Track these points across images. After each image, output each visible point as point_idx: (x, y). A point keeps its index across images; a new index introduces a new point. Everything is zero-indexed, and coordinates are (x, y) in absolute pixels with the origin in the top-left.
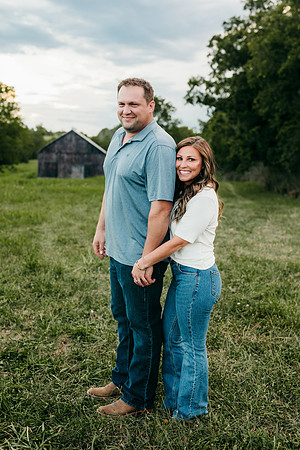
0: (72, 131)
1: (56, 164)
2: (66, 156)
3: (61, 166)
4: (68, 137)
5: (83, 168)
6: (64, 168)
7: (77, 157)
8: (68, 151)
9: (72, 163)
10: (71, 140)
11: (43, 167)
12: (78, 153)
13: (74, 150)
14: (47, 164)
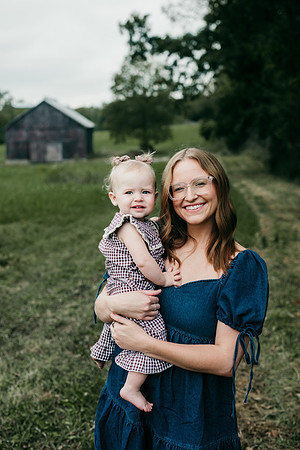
0: (44, 103)
1: (27, 143)
2: (39, 133)
3: (33, 146)
4: (40, 109)
5: (60, 146)
6: (38, 148)
7: (53, 132)
8: (42, 126)
9: (46, 140)
10: (43, 113)
11: (12, 148)
12: (53, 128)
13: (48, 124)
14: (17, 144)
